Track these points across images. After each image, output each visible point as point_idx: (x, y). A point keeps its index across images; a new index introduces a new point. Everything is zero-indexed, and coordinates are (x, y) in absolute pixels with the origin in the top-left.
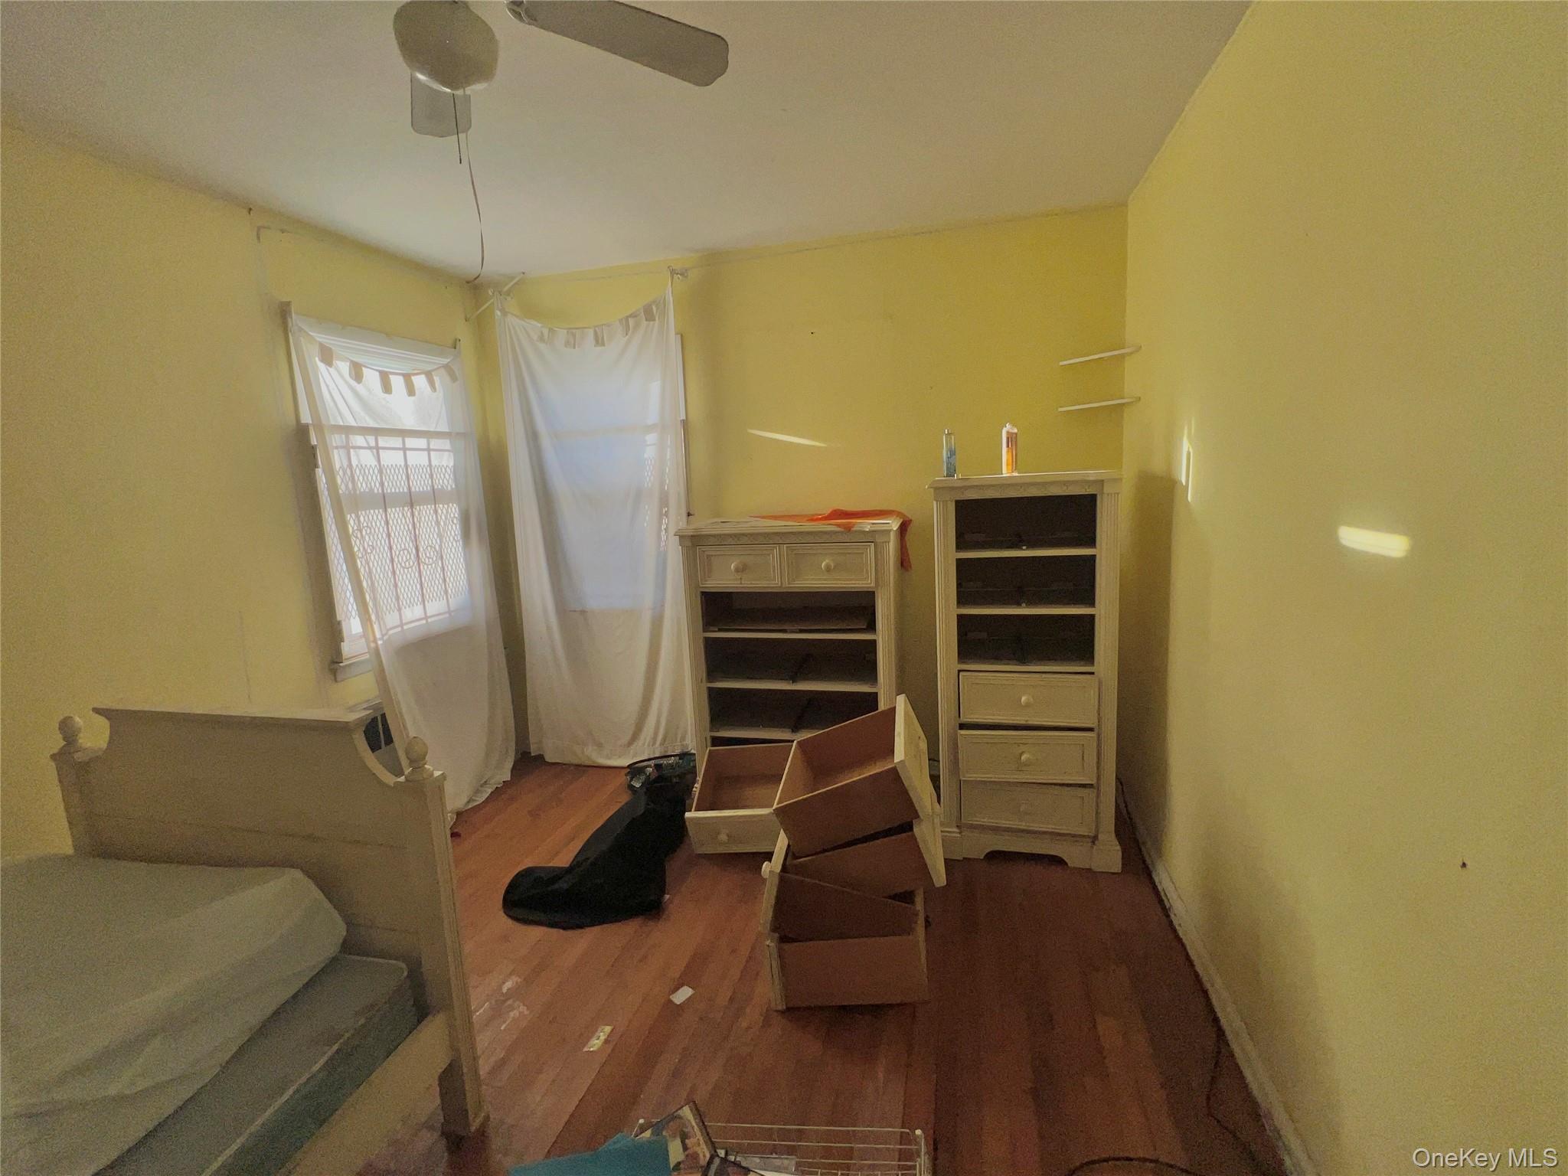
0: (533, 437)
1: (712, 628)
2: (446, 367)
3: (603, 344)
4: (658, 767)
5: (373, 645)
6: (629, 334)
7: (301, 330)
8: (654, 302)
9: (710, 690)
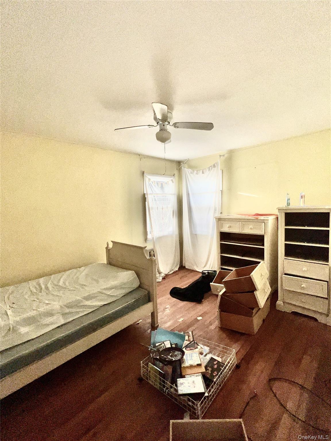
0: (188, 195)
1: (222, 241)
2: (172, 180)
3: (204, 173)
4: (208, 273)
5: (153, 237)
6: (210, 170)
7: (146, 176)
8: (216, 163)
9: (221, 256)
